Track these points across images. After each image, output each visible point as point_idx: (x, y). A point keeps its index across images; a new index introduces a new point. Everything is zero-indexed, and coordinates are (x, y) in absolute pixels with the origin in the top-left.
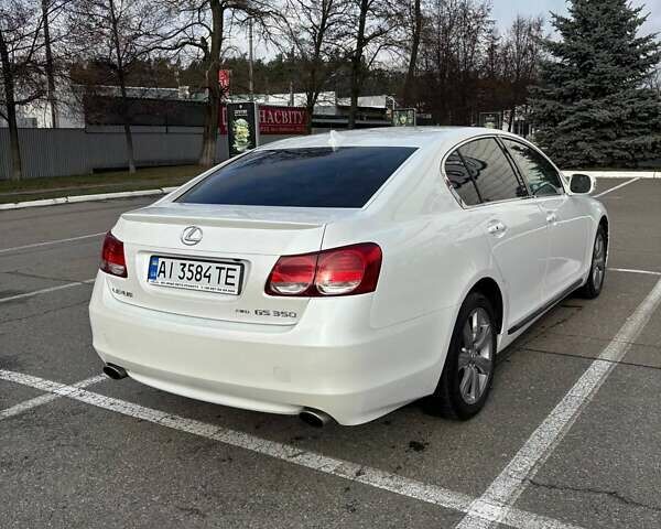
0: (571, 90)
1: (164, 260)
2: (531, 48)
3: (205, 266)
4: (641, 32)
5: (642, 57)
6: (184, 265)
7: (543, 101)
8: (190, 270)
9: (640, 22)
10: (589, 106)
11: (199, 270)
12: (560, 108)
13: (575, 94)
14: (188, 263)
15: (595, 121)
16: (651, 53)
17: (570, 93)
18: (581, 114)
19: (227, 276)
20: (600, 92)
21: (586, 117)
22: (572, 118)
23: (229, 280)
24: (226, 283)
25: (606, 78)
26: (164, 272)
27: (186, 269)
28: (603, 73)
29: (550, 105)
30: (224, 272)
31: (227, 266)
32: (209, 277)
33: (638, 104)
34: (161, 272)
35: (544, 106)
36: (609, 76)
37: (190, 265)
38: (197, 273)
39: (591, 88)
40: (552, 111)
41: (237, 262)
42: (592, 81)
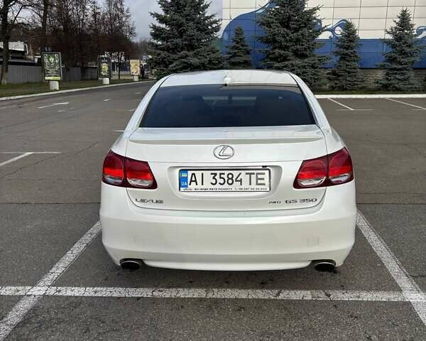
0: (174, 45)
1: (193, 172)
2: (117, 15)
3: (236, 173)
4: (208, 13)
5: (210, 27)
6: (216, 174)
7: (159, 51)
8: (221, 178)
9: (207, 6)
10: (187, 56)
11: (230, 176)
12: (169, 56)
13: (176, 48)
14: (218, 172)
15: (191, 64)
16: (214, 26)
17: (173, 47)
18: (183, 60)
19: (257, 179)
20: (191, 47)
21: (186, 63)
22: (177, 62)
23: (259, 182)
24: (257, 184)
25: (193, 39)
26: (195, 181)
27: (217, 177)
28: (192, 36)
29: (163, 54)
30: (253, 177)
31: (256, 172)
32: (241, 181)
33: (213, 55)
34: (191, 181)
35: (159, 54)
36: (195, 38)
37: (221, 174)
38: (229, 179)
39: (186, 45)
40: (165, 58)
41: (264, 167)
42: (185, 40)
